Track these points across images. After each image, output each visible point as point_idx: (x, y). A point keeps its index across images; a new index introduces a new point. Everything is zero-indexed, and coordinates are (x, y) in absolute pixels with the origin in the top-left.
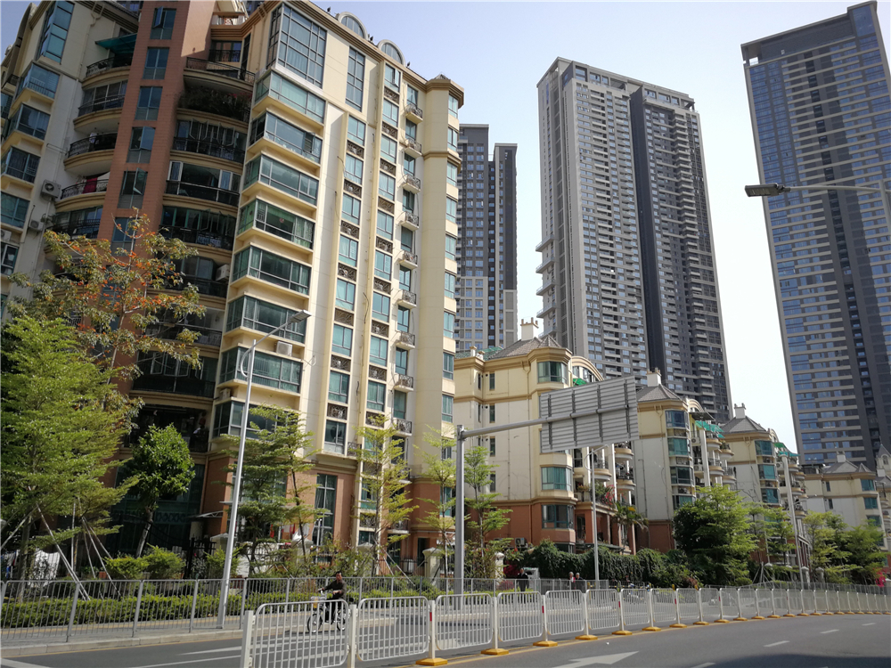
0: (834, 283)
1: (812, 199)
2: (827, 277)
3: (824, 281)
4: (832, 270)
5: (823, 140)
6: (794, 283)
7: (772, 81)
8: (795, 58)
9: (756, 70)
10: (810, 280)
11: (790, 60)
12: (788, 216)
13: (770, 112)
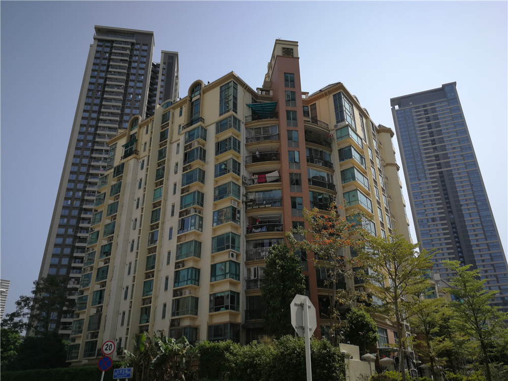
0: (445, 222)
1: (432, 178)
2: (442, 219)
3: (441, 220)
4: (444, 215)
5: (435, 149)
6: (425, 221)
7: (407, 118)
8: (418, 107)
9: (399, 112)
10: (433, 220)
11: (416, 108)
12: (420, 186)
13: (407, 133)
